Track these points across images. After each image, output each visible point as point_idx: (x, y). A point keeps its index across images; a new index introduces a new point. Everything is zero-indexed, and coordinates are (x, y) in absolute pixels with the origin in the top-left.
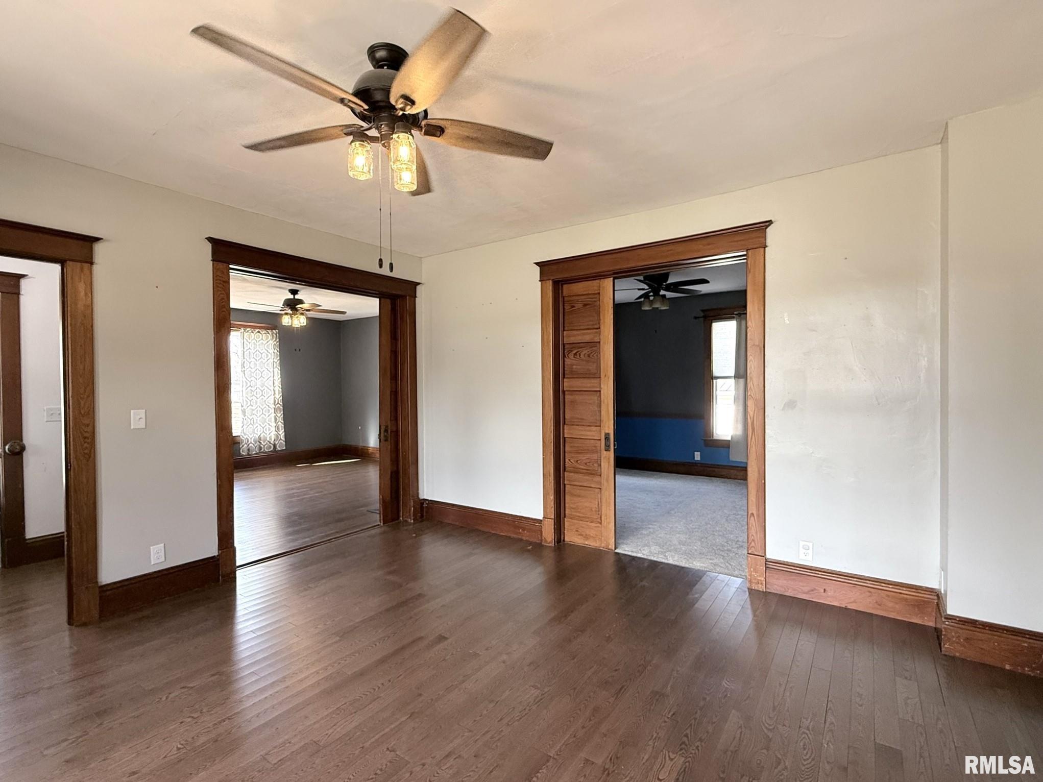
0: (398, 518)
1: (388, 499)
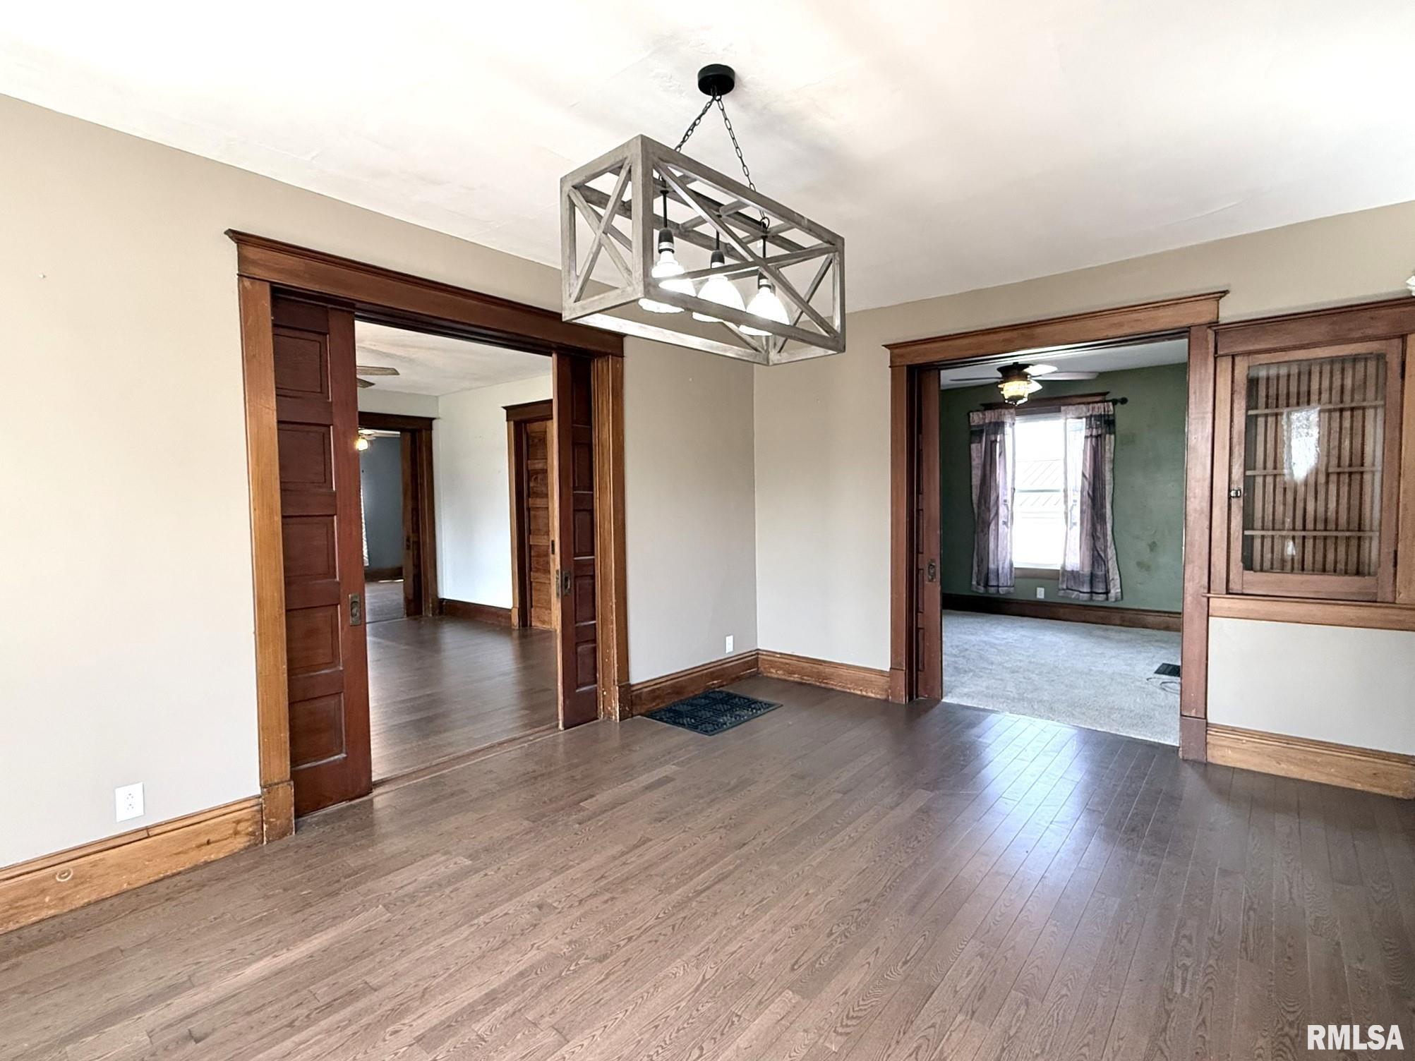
0: (421, 613)
1: (411, 597)
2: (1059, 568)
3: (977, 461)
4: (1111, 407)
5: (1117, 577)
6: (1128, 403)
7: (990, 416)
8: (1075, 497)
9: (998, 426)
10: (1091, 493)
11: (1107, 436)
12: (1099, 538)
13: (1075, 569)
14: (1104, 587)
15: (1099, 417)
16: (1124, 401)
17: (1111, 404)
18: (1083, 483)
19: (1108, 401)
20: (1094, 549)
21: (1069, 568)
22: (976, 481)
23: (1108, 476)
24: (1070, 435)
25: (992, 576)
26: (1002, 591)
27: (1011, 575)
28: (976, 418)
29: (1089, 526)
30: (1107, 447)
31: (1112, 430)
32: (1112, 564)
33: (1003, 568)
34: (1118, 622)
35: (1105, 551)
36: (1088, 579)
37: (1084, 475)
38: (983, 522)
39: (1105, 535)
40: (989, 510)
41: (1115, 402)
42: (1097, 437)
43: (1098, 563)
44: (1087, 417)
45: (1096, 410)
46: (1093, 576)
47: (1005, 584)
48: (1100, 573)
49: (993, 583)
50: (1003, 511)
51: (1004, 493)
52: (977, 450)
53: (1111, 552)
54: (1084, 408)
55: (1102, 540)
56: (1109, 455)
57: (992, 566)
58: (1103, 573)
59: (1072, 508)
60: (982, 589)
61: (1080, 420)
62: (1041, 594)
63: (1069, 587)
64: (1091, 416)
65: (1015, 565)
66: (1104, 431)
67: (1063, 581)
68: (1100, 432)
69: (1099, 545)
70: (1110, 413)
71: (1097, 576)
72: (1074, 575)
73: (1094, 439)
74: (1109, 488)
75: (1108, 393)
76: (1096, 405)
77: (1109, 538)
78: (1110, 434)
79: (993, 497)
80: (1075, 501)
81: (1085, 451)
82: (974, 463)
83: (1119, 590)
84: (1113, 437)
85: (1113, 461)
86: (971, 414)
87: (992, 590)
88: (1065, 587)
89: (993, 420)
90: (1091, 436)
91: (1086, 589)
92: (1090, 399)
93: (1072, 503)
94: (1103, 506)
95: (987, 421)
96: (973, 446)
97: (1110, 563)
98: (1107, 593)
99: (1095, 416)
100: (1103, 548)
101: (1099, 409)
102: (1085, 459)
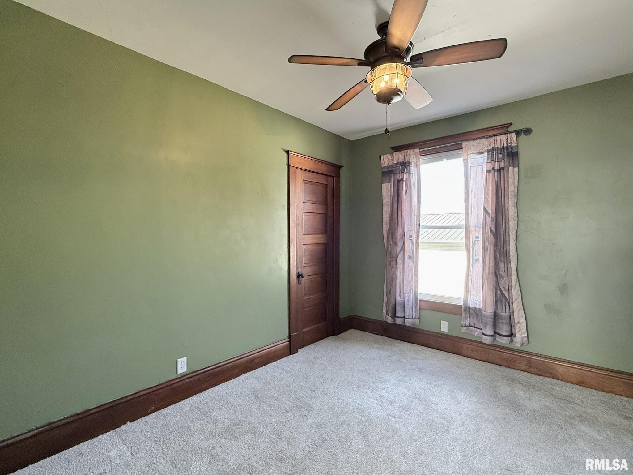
2: (461, 304)
3: (387, 199)
4: (515, 138)
5: (523, 320)
6: (533, 132)
7: (398, 157)
8: (478, 234)
9: (405, 165)
10: (493, 230)
11: (511, 168)
12: (502, 277)
13: (478, 307)
14: (509, 329)
15: (501, 150)
16: (528, 131)
17: (514, 134)
18: (485, 219)
19: (512, 132)
20: (497, 287)
21: (471, 306)
22: (386, 217)
23: (512, 211)
24: (472, 172)
25: (398, 308)
26: (408, 323)
27: (416, 307)
28: (387, 160)
29: (492, 264)
30: (511, 181)
31: (516, 162)
32: (517, 306)
33: (408, 300)
34: (524, 367)
35: (509, 291)
36: (490, 321)
37: (485, 209)
38: (391, 256)
39: (509, 276)
40: (396, 244)
41: (518, 133)
42: (499, 170)
43: (502, 303)
44: (488, 151)
45: (498, 142)
46: (496, 315)
47: (410, 317)
48: (504, 314)
49: (399, 314)
50: (408, 245)
51: (409, 229)
52: (387, 189)
53: (515, 292)
54: (485, 142)
55: (505, 279)
56: (512, 189)
57: (398, 298)
58: (507, 314)
59: (474, 244)
60: (390, 320)
61: (482, 155)
62: (444, 327)
63: (472, 324)
64: (493, 149)
65: (420, 297)
66: (507, 164)
67: (466, 318)
68: (502, 165)
69: (503, 284)
70: (513, 145)
71: (500, 317)
72: (476, 313)
73: (496, 173)
74: (512, 224)
75: (511, 124)
76: (498, 138)
77: (514, 277)
78: (514, 166)
79: (400, 232)
80: (477, 237)
81: (486, 188)
82: (384, 202)
83: (526, 335)
84: (516, 169)
85: (517, 196)
86: (382, 157)
87: (399, 321)
88: (467, 324)
89: (400, 161)
90: (493, 169)
91: (489, 331)
92: (491, 133)
93: (474, 239)
94: (506, 243)
95: (395, 162)
96: (384, 186)
97: (515, 305)
98: (511, 335)
99: (498, 149)
100: (507, 288)
101: (502, 141)
102: (486, 194)
